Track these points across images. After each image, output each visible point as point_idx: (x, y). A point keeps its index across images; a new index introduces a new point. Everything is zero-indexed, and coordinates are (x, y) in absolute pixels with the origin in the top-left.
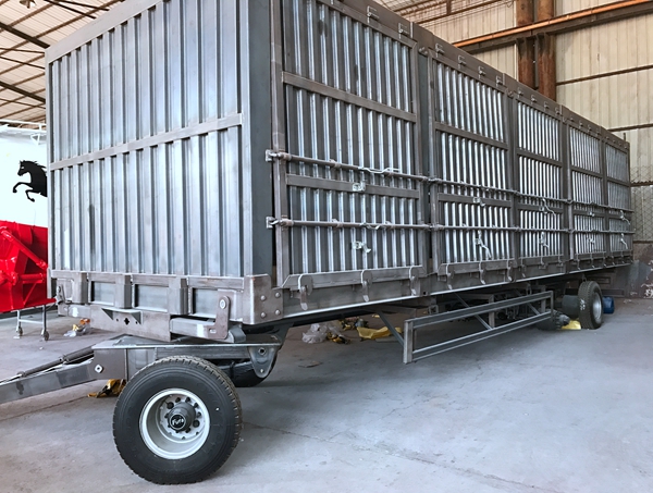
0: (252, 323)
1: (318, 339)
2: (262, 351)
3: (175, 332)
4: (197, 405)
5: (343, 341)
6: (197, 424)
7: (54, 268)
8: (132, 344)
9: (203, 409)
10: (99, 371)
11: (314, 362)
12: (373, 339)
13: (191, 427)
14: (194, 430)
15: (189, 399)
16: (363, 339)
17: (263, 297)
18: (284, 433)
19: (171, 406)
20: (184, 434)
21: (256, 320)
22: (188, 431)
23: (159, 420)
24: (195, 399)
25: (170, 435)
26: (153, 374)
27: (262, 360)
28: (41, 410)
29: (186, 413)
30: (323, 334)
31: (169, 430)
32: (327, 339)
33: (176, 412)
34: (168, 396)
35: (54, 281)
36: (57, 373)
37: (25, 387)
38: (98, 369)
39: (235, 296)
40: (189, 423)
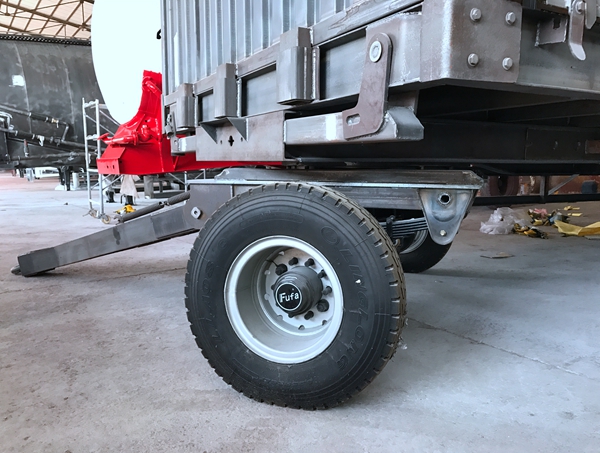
0: (445, 74)
1: (502, 232)
2: (445, 199)
4: (324, 274)
5: (537, 234)
6: (324, 306)
7: (167, 94)
8: (240, 178)
9: (333, 281)
12: (582, 235)
13: (314, 310)
14: (320, 317)
15: (311, 262)
16: (565, 235)
17: (474, 13)
18: (473, 342)
19: (282, 270)
20: (300, 321)
22: (309, 316)
23: (263, 292)
24: (323, 264)
25: (278, 319)
27: (444, 213)
29: (303, 284)
30: (508, 225)
31: (278, 311)
32: (514, 231)
33: (288, 279)
35: (167, 109)
36: (151, 217)
37: (121, 235)
38: (195, 212)
39: (404, 26)
40: (310, 302)
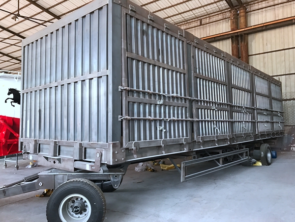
0: (111, 164)
1: (142, 170)
2: (116, 176)
3: (76, 167)
4: (85, 202)
5: (153, 171)
6: (85, 210)
7: (22, 137)
8: (57, 172)
9: (88, 203)
10: (41, 185)
11: (140, 181)
12: (167, 170)
13: (83, 212)
14: (84, 214)
15: (82, 199)
16: (163, 170)
17: (116, 152)
18: (126, 214)
19: (73, 202)
20: (79, 215)
21: (113, 163)
22: (81, 213)
23: (68, 208)
24: (85, 199)
25: (72, 216)
26: (66, 187)
27: (116, 180)
28: (13, 203)
29: (80, 205)
30: (144, 167)
31: (72, 213)
32: (146, 170)
33: (76, 205)
34: (72, 197)
35: (22, 143)
36: (21, 186)
37: (7, 192)
38: (41, 184)
39: (104, 151)
40: (82, 210)
